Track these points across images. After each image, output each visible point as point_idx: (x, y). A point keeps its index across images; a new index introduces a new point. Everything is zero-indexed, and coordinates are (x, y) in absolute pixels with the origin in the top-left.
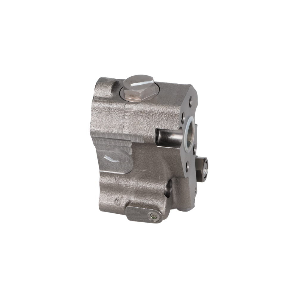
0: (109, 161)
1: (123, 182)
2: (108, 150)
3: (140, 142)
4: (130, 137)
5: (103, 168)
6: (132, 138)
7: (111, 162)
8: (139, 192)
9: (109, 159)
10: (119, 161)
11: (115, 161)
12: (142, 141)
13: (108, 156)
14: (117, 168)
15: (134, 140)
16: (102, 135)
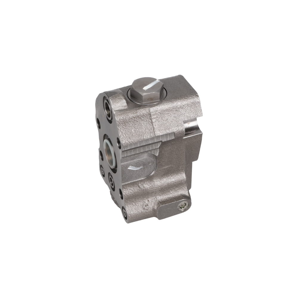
0: (132, 170)
1: (147, 186)
2: (133, 160)
3: (171, 139)
4: (162, 137)
5: (126, 180)
6: (163, 138)
7: (134, 171)
8: (164, 189)
9: (133, 168)
10: (142, 167)
11: (138, 169)
12: (173, 137)
13: (132, 165)
14: (140, 175)
15: (165, 139)
16: (134, 145)
